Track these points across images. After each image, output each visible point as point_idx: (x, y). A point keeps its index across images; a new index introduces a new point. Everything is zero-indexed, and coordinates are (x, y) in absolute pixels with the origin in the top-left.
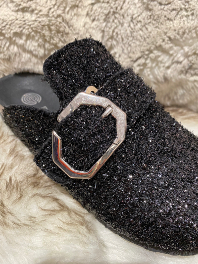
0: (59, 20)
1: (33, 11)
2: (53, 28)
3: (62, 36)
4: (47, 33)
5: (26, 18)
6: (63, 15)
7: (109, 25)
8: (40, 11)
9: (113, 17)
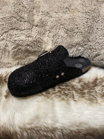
0: (39, 39)
1: (31, 37)
2: (37, 41)
3: (40, 43)
4: (35, 43)
5: (29, 39)
6: (40, 37)
7: (54, 39)
8: (33, 37)
9: (55, 36)
